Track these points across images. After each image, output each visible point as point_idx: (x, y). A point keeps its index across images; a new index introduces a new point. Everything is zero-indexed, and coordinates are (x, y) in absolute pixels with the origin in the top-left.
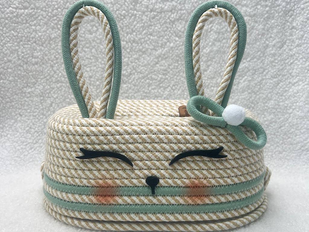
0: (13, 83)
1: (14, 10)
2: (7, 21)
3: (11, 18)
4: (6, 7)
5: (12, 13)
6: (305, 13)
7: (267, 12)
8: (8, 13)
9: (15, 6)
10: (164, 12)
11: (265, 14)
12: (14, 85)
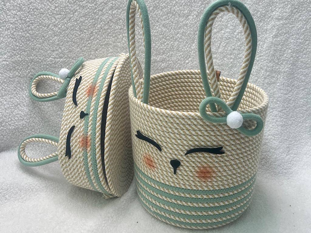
0: (50, 108)
1: (53, 59)
2: (48, 67)
3: (51, 65)
4: (47, 57)
5: (51, 61)
6: (259, 64)
7: (231, 62)
8: (48, 61)
9: (53, 57)
10: (157, 62)
11: (230, 64)
12: (51, 109)
